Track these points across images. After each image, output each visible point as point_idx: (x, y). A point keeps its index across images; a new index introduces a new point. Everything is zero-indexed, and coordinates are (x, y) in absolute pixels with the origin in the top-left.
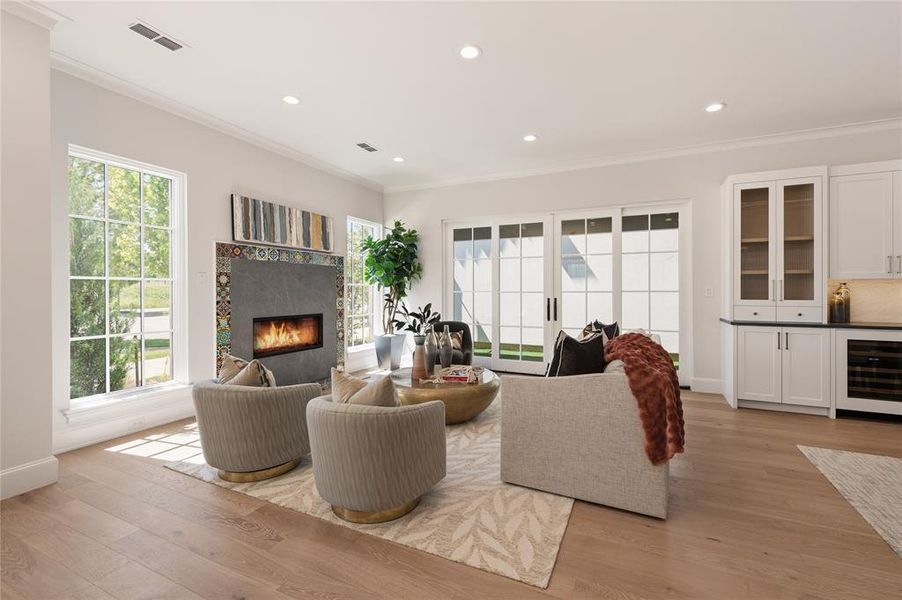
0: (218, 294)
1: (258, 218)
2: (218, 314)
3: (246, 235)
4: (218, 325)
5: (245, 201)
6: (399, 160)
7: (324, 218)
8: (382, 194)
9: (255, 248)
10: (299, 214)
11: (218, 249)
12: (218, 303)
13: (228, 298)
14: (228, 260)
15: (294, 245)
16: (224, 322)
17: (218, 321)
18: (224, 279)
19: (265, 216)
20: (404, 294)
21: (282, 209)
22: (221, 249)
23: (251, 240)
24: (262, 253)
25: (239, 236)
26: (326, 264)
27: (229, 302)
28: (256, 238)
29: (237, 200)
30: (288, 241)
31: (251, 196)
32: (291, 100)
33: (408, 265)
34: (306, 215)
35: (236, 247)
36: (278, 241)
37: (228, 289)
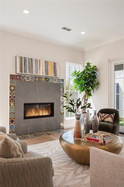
0: (10, 94)
1: (26, 65)
2: (10, 101)
3: (21, 71)
4: (10, 105)
5: (21, 58)
6: (83, 33)
7: (55, 64)
8: (84, 52)
9: (25, 76)
10: (44, 62)
11: (11, 77)
12: (10, 97)
13: (14, 95)
14: (14, 81)
15: (41, 74)
16: (12, 104)
17: (10, 104)
18: (12, 88)
19: (29, 63)
20: (90, 95)
21: (36, 60)
22: (12, 77)
23: (23, 73)
24: (28, 78)
25: (18, 71)
26: (55, 82)
27: (14, 97)
28: (25, 72)
29: (18, 58)
30: (39, 73)
31: (23, 56)
32: (26, 12)
33: (92, 82)
34: (47, 63)
35: (17, 76)
36: (34, 73)
37: (14, 92)
